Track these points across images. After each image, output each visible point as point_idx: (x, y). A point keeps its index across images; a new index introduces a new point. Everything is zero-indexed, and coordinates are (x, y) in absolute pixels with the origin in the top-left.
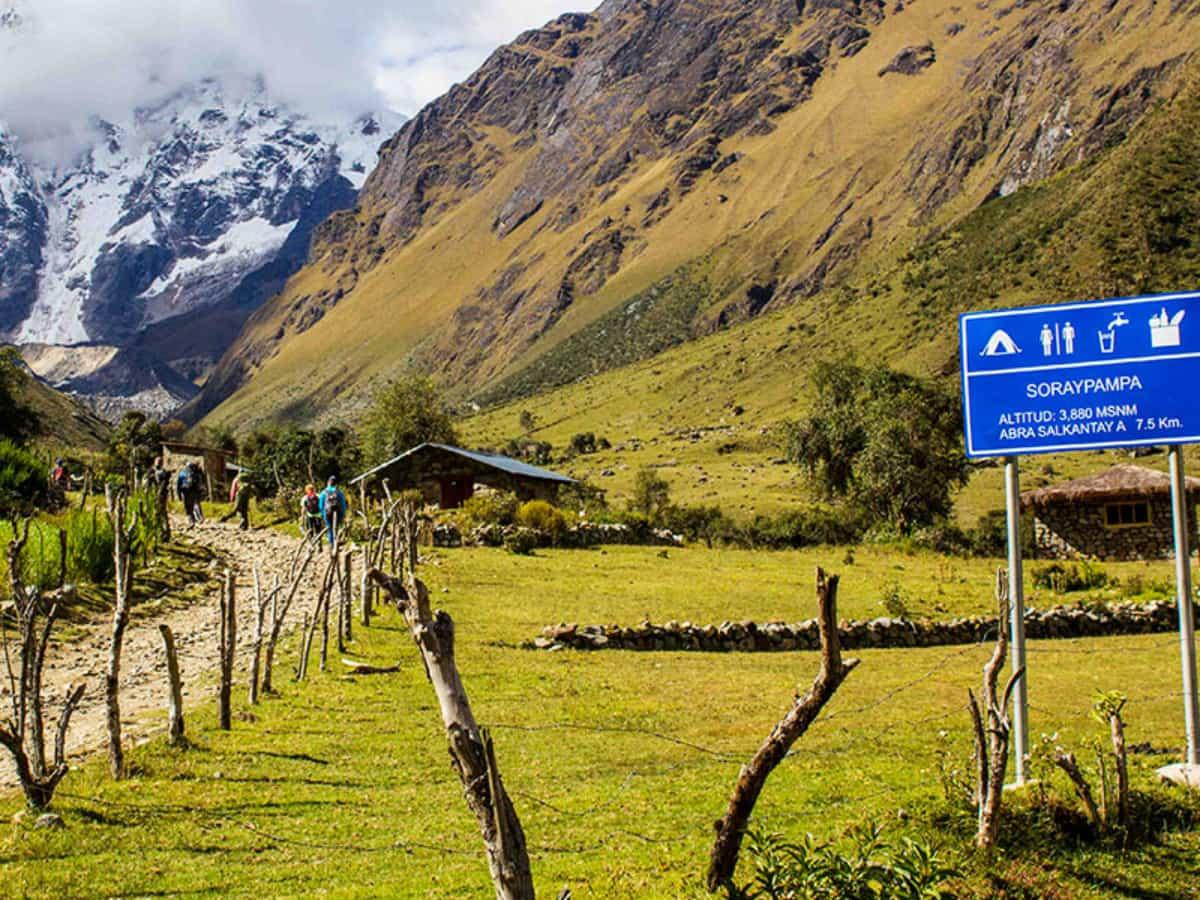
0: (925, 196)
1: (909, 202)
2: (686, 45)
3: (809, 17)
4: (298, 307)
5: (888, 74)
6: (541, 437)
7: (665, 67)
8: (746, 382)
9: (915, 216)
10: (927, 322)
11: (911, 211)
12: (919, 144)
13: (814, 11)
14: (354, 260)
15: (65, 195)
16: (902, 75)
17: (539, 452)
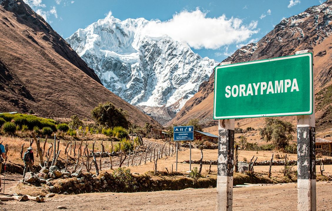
0: (323, 81)
1: (319, 82)
2: (276, 50)
3: (301, 45)
4: (196, 100)
5: (316, 57)
6: (240, 128)
7: (271, 54)
8: (283, 118)
9: (321, 85)
10: (319, 107)
11: (320, 84)
12: (322, 71)
13: (302, 43)
14: (208, 91)
15: (151, 76)
16: (319, 57)
17: (240, 130)
